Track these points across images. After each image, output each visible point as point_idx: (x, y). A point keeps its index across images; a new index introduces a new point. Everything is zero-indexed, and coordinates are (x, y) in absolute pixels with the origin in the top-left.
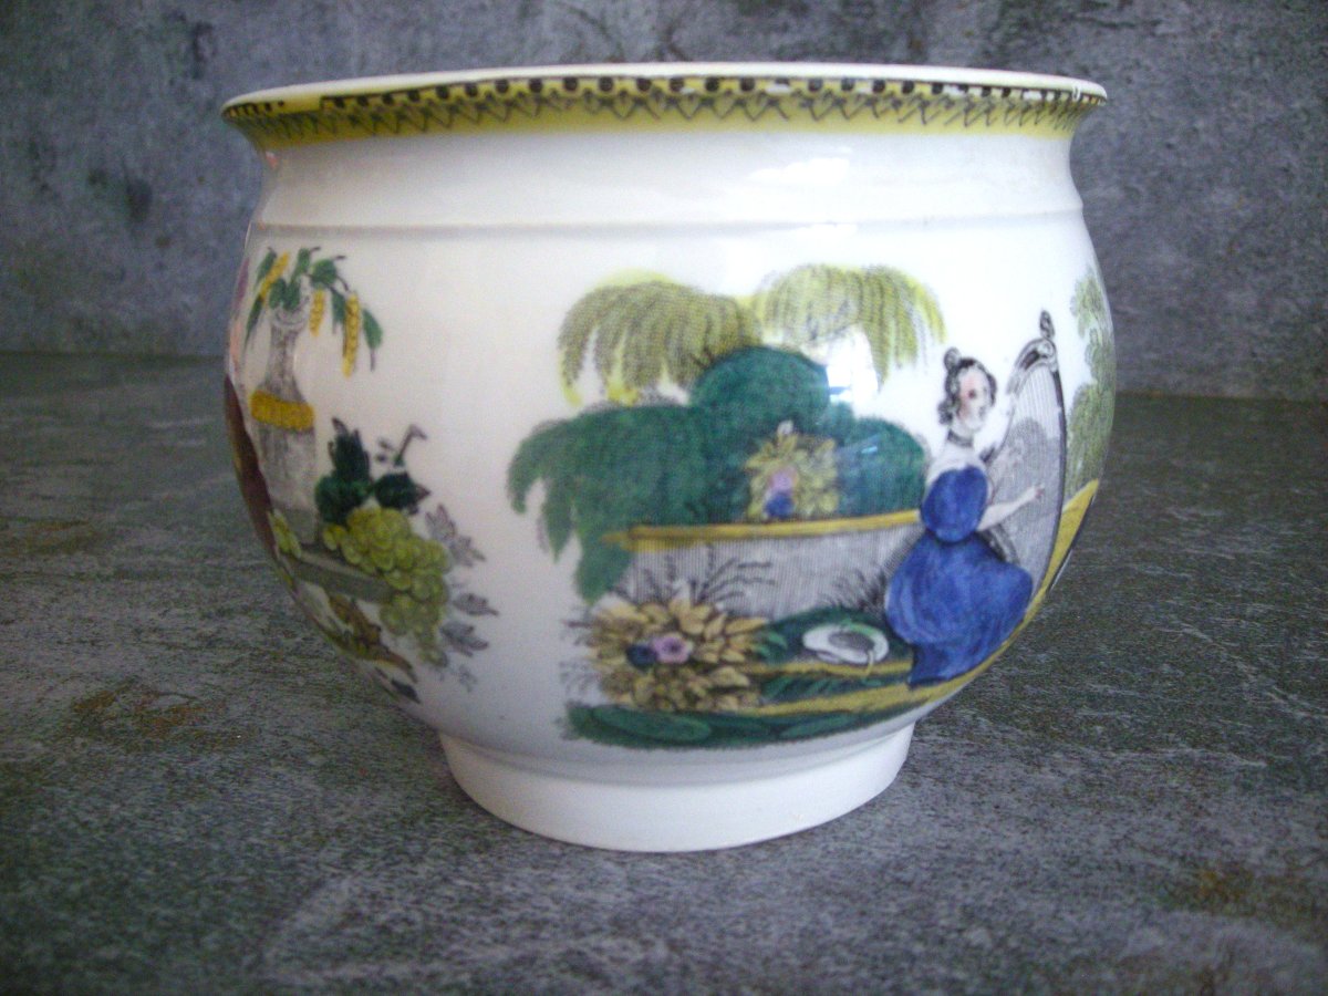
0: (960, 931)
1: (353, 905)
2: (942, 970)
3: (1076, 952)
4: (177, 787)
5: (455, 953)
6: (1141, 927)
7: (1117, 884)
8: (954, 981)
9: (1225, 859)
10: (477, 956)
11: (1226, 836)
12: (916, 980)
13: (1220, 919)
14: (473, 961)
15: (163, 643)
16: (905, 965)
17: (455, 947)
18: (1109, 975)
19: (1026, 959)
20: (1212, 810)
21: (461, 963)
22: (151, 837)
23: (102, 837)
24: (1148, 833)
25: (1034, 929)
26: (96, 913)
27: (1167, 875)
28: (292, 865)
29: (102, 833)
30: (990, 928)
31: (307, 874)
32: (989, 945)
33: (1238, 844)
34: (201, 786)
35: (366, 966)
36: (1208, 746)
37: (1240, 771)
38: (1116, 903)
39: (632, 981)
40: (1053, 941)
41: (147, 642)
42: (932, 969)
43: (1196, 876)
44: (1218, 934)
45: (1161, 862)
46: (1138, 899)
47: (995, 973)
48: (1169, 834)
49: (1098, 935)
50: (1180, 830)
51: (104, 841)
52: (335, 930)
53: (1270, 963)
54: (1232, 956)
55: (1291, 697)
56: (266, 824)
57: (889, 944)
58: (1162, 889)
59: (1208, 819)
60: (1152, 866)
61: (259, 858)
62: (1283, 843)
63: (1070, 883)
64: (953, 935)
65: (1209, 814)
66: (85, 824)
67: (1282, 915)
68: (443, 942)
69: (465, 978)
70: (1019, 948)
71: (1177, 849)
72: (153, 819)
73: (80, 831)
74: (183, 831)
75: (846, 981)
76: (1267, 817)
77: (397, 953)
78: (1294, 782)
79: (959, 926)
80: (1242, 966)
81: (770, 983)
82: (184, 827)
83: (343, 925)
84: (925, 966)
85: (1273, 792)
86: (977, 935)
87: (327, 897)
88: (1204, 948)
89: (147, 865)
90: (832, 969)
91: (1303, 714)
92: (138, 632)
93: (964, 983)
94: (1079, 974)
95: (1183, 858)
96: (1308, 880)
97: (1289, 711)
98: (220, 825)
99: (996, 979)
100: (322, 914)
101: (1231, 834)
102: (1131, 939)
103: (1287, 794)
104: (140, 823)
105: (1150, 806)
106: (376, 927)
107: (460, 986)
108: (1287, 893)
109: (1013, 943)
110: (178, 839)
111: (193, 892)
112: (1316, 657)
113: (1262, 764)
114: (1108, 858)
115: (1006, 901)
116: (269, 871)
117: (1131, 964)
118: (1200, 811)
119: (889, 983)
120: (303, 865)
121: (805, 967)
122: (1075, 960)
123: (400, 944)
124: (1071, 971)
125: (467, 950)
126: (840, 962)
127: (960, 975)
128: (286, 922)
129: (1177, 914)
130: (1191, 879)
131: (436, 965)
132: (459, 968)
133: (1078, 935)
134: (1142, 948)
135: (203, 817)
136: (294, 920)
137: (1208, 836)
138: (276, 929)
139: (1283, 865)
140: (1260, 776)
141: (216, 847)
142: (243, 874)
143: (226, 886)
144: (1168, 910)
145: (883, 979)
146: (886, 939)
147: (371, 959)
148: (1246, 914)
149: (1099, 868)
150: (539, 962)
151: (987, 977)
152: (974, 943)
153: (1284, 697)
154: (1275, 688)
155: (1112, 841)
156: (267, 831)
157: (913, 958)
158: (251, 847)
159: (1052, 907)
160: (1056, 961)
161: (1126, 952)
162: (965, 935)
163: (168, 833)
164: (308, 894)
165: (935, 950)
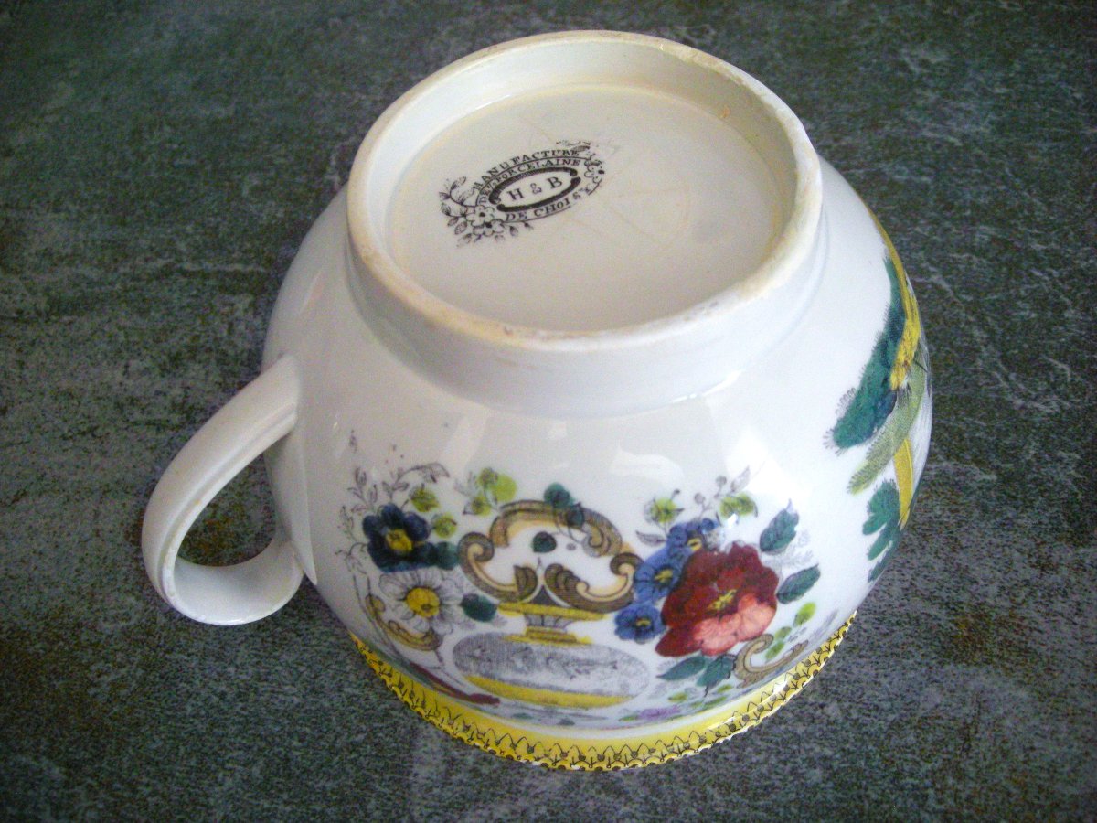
0: (822, 706)
1: (446, 749)
2: (817, 749)
3: (891, 717)
4: (264, 634)
5: (528, 787)
6: (927, 686)
7: (911, 640)
8: (825, 758)
9: (974, 602)
10: (544, 788)
11: (973, 573)
12: (804, 761)
13: (972, 669)
14: (543, 792)
15: (148, 423)
16: (795, 747)
17: (527, 781)
18: (911, 739)
19: (864, 729)
20: (963, 542)
21: (536, 796)
22: (276, 702)
23: (243, 709)
24: (926, 577)
25: (865, 697)
26: (285, 796)
27: (939, 625)
28: (387, 715)
29: (241, 704)
30: (839, 701)
31: (402, 723)
32: (841, 721)
33: (981, 582)
34: (279, 629)
35: (479, 811)
36: (958, 458)
37: (980, 488)
38: (911, 661)
39: (643, 793)
40: (877, 708)
41: (135, 423)
42: (812, 749)
43: (957, 624)
44: (972, 686)
45: (933, 611)
46: (923, 655)
47: (848, 746)
48: (938, 577)
49: (903, 698)
50: (945, 570)
51: (245, 713)
52: (446, 780)
53: (1001, 712)
54: (980, 707)
55: (1012, 376)
56: (348, 668)
57: (783, 727)
58: (936, 643)
59: (961, 555)
60: (929, 615)
61: (362, 711)
62: (1008, 577)
63: (881, 643)
64: (819, 712)
65: (962, 548)
66: (222, 696)
67: (1008, 660)
68: (517, 777)
69: (543, 810)
70: (858, 719)
71: (944, 594)
72: (266, 680)
73: (224, 706)
74: (295, 690)
75: (764, 769)
76: (998, 546)
77: (493, 795)
78: (1014, 498)
79: (821, 702)
80: (985, 717)
81: (722, 779)
82: (293, 685)
83: (448, 774)
84: (807, 747)
85: (1001, 513)
86: (833, 710)
87: (425, 745)
88: (963, 702)
89: (290, 735)
90: (754, 760)
91: (1019, 402)
92: (119, 406)
93: (831, 758)
94: (895, 740)
95: (947, 604)
96: (1023, 619)
97: (1009, 398)
98: (316, 677)
99: (849, 752)
100: (430, 764)
101: (977, 572)
102: (922, 698)
103: (1010, 515)
104: (262, 686)
105: (924, 543)
106: (470, 771)
107: (542, 817)
108: (1012, 636)
109: (855, 716)
110: (296, 700)
111: (337, 759)
112: (1027, 313)
113: (993, 477)
114: (902, 610)
115: (844, 670)
116: (375, 725)
117: (923, 725)
118: (956, 547)
119: (790, 765)
120: (394, 713)
121: (738, 760)
122: (892, 725)
123: (492, 785)
124: (889, 737)
125: (536, 783)
126: (758, 752)
127: (828, 752)
128: (411, 778)
129: (947, 667)
130: (955, 628)
131: (522, 803)
132: (537, 801)
133: (890, 700)
134: (929, 706)
135: (301, 669)
136: (416, 775)
137: (962, 574)
138: (408, 786)
139: (1007, 604)
140: (992, 492)
141: (327, 704)
142: (358, 733)
143: (354, 747)
144: (941, 664)
145: (785, 763)
146: (780, 724)
147: (481, 804)
148: (987, 662)
149: (898, 623)
150: (582, 786)
151: (843, 750)
152: (832, 719)
153: (1007, 379)
154: (1000, 365)
155: (903, 589)
156: (352, 678)
157: (798, 739)
158: (350, 697)
159: (873, 672)
160: (881, 729)
161: (921, 713)
162: (825, 708)
163: (286, 694)
164: (412, 745)
165: (810, 729)
